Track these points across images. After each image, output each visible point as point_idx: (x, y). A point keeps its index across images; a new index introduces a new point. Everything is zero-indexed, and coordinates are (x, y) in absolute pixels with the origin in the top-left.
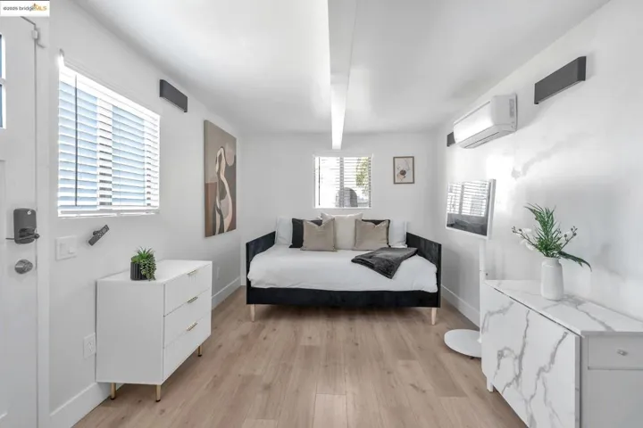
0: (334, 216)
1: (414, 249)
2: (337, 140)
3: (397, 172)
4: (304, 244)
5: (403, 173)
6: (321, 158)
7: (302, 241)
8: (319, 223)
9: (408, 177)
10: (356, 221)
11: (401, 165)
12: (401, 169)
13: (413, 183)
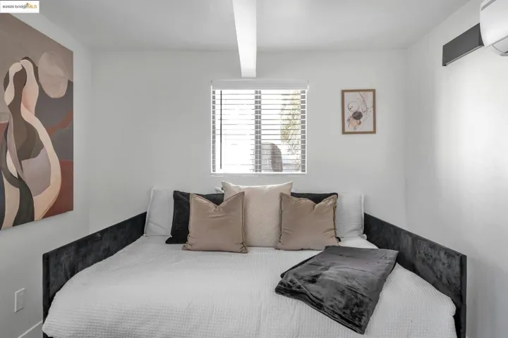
0: (243, 187)
1: (392, 254)
2: (248, 60)
3: (348, 114)
4: (190, 239)
5: (358, 116)
6: (224, 92)
7: (187, 232)
8: (216, 199)
9: (366, 124)
10: (282, 195)
11: (354, 103)
12: (354, 109)
13: (374, 132)
